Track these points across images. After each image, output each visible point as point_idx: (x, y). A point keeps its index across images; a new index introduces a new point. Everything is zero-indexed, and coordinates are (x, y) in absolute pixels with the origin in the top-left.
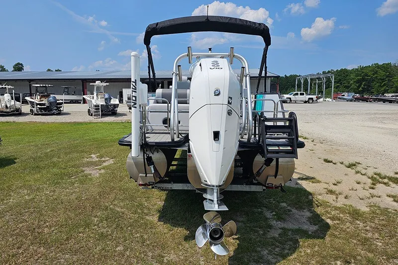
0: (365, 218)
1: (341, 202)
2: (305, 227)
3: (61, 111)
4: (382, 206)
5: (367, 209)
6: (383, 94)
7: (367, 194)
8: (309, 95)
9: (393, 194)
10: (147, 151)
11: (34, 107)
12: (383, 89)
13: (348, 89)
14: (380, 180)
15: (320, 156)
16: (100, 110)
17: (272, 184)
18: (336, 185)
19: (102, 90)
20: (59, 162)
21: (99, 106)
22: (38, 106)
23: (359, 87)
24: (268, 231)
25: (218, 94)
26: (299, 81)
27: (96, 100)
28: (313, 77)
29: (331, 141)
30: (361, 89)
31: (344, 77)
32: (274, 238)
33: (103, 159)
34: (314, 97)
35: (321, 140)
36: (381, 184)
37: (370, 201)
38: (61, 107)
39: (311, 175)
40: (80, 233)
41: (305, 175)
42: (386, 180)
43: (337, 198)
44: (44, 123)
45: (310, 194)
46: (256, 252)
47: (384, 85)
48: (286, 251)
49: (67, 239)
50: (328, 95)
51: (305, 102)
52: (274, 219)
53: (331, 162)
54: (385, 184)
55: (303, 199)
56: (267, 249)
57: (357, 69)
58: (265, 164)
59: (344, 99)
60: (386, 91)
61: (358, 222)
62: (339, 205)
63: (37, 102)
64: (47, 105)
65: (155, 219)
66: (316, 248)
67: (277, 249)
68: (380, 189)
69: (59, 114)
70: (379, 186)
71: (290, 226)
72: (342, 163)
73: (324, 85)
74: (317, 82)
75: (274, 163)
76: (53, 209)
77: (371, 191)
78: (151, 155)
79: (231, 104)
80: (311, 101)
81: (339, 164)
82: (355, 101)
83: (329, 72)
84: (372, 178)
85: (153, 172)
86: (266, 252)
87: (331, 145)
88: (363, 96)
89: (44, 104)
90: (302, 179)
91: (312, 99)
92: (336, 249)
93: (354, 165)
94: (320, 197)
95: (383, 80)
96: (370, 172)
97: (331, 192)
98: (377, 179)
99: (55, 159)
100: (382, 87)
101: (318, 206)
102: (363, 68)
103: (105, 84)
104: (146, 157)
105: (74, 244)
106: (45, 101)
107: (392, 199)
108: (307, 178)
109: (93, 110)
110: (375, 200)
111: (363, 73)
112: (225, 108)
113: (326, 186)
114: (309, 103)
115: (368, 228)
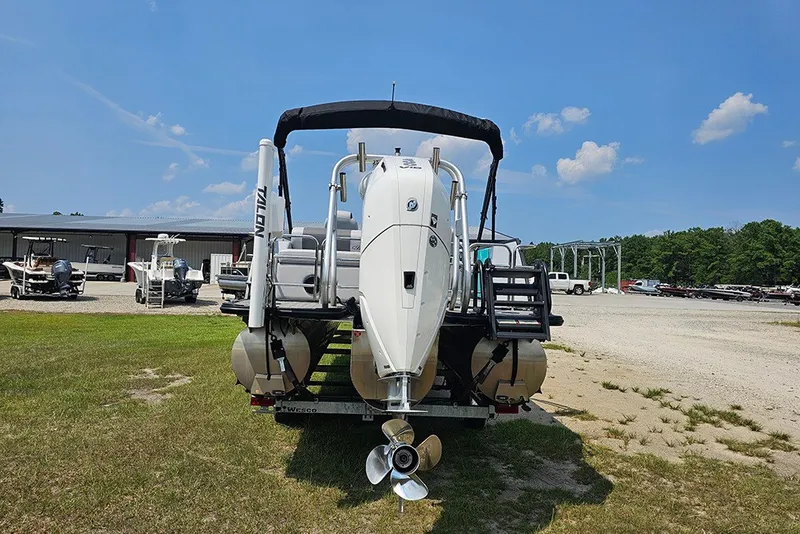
0: (676, 473)
1: (634, 449)
2: (568, 487)
3: (78, 292)
4: (708, 456)
5: (681, 461)
6: (712, 285)
7: (681, 438)
8: (576, 279)
9: (726, 438)
10: (273, 329)
11: (20, 283)
12: (711, 275)
13: (647, 272)
14: (705, 417)
15: (596, 379)
16: (163, 292)
17: (507, 398)
18: (625, 423)
19: (170, 251)
20: (77, 379)
21: (160, 283)
22: (31, 280)
23: (668, 269)
24: (499, 493)
25: (414, 209)
26: (557, 254)
27: (156, 271)
28: (582, 247)
29: (616, 357)
30: (671, 274)
31: (640, 250)
32: (510, 503)
33: (171, 376)
34: (585, 283)
35: (599, 354)
36: (706, 424)
37: (685, 449)
38: (79, 284)
39: (579, 408)
40: (126, 495)
41: (569, 408)
42: (715, 418)
43: (626, 444)
44: (42, 313)
45: (578, 436)
46: (476, 524)
47: (713, 268)
48: (532, 524)
49: (101, 503)
50: (612, 283)
51: (569, 292)
52: (511, 475)
53: (617, 388)
54: (713, 423)
55: (565, 445)
56: (498, 521)
57: (662, 237)
58: (493, 358)
59: (641, 290)
60: (718, 280)
61: (664, 480)
62: (630, 453)
63: (29, 272)
64: (50, 278)
65: (280, 473)
66: (589, 518)
67: (516, 521)
68: (704, 430)
69: (74, 298)
70: (701, 426)
71: (539, 485)
72: (636, 391)
73: (604, 263)
74: (590, 256)
75: (509, 357)
76: (68, 456)
77: (689, 434)
78: (280, 337)
79: (435, 226)
80: (579, 291)
81: (631, 392)
82: (660, 295)
83: (611, 239)
84: (689, 414)
85: (283, 370)
86: (494, 525)
87: (616, 363)
88: (675, 287)
89: (43, 277)
90: (563, 414)
91: (581, 286)
92: (622, 519)
93: (658, 393)
94: (595, 442)
95: (710, 258)
96: (687, 405)
97: (616, 434)
98: (698, 416)
99: (68, 375)
100: (709, 271)
101: (592, 455)
102: (673, 236)
103: (177, 240)
104: (270, 341)
105: (114, 513)
106: (46, 271)
107: (726, 446)
108: (571, 413)
109: (145, 292)
110: (695, 447)
111: (674, 244)
112: (426, 233)
113: (606, 425)
114: (576, 294)
115: (682, 489)
